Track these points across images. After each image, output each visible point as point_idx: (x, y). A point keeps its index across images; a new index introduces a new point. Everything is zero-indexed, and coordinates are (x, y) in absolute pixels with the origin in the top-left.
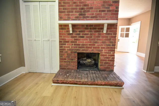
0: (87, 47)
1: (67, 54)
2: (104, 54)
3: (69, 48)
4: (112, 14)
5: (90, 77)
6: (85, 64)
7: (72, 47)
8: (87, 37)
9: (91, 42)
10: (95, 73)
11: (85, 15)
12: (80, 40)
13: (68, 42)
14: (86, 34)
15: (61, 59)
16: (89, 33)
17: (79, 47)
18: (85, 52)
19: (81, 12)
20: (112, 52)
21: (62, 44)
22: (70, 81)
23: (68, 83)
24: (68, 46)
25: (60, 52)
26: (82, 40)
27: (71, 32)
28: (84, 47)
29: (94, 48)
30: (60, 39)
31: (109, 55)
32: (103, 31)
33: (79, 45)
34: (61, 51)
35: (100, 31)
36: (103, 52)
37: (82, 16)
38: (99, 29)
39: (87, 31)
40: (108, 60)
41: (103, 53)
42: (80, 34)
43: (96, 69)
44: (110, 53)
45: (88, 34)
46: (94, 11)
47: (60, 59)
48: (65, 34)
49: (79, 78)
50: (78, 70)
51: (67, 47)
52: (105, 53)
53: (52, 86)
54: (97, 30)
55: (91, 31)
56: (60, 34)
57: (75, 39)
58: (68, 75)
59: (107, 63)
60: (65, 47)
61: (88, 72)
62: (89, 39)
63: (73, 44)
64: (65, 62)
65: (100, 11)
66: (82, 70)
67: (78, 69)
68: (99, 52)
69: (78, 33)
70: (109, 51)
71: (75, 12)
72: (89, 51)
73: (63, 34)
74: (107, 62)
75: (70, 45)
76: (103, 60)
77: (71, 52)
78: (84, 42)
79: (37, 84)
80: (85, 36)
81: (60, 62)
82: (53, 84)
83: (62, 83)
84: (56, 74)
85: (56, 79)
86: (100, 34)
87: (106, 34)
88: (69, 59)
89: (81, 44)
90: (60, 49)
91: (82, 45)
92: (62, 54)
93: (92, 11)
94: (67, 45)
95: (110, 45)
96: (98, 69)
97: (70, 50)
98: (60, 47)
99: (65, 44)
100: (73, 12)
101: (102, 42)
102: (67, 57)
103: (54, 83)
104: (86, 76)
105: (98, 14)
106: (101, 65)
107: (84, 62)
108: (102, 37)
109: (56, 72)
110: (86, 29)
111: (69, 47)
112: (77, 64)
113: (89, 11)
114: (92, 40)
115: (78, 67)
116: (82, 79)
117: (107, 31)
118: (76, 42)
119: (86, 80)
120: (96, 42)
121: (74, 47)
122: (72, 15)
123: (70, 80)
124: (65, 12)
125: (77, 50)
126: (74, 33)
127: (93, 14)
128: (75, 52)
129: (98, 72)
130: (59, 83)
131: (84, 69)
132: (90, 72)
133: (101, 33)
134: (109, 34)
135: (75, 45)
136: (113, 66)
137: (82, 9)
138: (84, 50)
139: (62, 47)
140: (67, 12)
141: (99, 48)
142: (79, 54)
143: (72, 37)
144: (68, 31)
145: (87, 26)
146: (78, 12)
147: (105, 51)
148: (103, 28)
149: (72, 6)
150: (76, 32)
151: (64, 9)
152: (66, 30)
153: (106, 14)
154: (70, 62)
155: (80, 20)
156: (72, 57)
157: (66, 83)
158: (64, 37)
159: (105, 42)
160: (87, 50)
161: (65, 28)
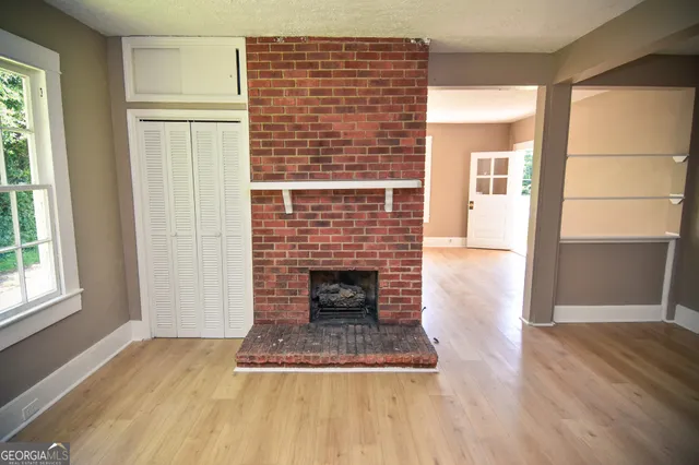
0: (337, 255)
1: (278, 276)
2: (390, 273)
3: (282, 259)
4: (407, 158)
5: (344, 345)
6: (333, 303)
7: (292, 255)
8: (335, 224)
9: (349, 239)
10: (363, 333)
11: (329, 160)
12: (316, 232)
13: (280, 239)
14: (333, 216)
15: (259, 292)
16: (344, 212)
17: (314, 255)
18: (331, 268)
19: (317, 152)
20: (412, 268)
21: (261, 247)
22: (287, 358)
23: (282, 365)
24: (282, 253)
25: (255, 270)
26: (322, 232)
27: (289, 211)
28: (328, 255)
29: (359, 255)
30: (254, 231)
31: (404, 277)
32: (383, 207)
33: (315, 247)
34: (259, 267)
35: (375, 207)
36: (388, 266)
37: (321, 164)
38: (370, 199)
39: (338, 208)
40: (404, 292)
41: (387, 271)
42: (315, 216)
43: (369, 319)
44: (409, 270)
45: (340, 216)
46: (356, 151)
47: (256, 292)
48: (269, 217)
49: (313, 349)
50: (313, 325)
51: (277, 255)
52: (392, 270)
53: (236, 374)
54: (366, 203)
55: (347, 208)
56: (254, 216)
57: (301, 232)
58: (281, 340)
59: (401, 300)
60: (269, 255)
61: (341, 329)
62: (345, 231)
63: (294, 246)
64: (271, 300)
65: (371, 151)
66: (326, 325)
67: (311, 320)
68: (376, 268)
69: (310, 212)
70: (404, 263)
71: (301, 152)
72: (346, 264)
73: (262, 217)
74: (401, 296)
75: (285, 247)
76: (389, 292)
77: (291, 270)
78: (328, 239)
79: (188, 370)
80: (331, 220)
81: (256, 300)
82: (238, 369)
83: (263, 365)
84: (246, 340)
85: (245, 354)
86: (375, 215)
87: (394, 214)
88: (284, 292)
89: (320, 244)
90: (255, 263)
91: (323, 247)
92: (261, 277)
93: (348, 151)
94: (278, 247)
95: (406, 247)
96: (375, 318)
97: (286, 262)
98: (255, 255)
99: (271, 247)
100: (293, 152)
101: (383, 239)
102: (278, 284)
103: (240, 364)
104: (336, 342)
105: (367, 159)
106: (383, 308)
107: (333, 300)
108: (383, 223)
109: (244, 334)
110: (334, 200)
111: (284, 255)
112: (308, 305)
113: (340, 151)
114: (353, 231)
115: (311, 316)
116: (321, 350)
117: (395, 207)
118: (305, 239)
119: (333, 353)
120: (365, 239)
121: (300, 255)
122: (289, 161)
123: (289, 355)
124: (268, 152)
125: (309, 262)
126: (297, 213)
127: (352, 159)
128: (302, 270)
129: (374, 329)
130: (255, 365)
131: (332, 321)
132: (347, 329)
133: (379, 211)
134: (401, 215)
135: (300, 247)
136: (418, 307)
137: (321, 144)
138: (330, 263)
139: (260, 255)
140: (277, 152)
141: (374, 255)
142: (313, 274)
143: (290, 225)
144: (278, 208)
145: (336, 192)
146: (308, 152)
147: (391, 263)
148: (383, 199)
149: (292, 135)
150: (305, 208)
151: (265, 144)
152: (274, 204)
153: (389, 159)
154: (285, 300)
155: (313, 177)
156: (295, 284)
157: (276, 364)
158: (267, 224)
159: (390, 239)
160: (340, 263)
161: (270, 200)
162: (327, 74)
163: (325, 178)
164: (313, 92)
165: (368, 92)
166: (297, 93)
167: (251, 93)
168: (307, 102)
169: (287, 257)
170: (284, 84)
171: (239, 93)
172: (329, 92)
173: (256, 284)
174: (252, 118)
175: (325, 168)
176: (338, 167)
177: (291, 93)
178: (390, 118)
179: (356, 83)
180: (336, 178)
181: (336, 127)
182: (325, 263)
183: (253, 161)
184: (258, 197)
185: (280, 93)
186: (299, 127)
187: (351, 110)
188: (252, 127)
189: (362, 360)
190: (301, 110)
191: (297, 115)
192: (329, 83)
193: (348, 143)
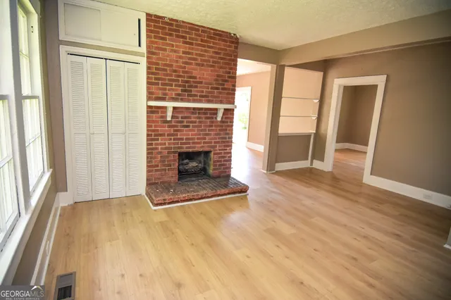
0: (194, 143)
1: (161, 157)
2: (218, 152)
3: (164, 146)
4: (228, 94)
5: (206, 188)
6: (187, 170)
7: (169, 144)
8: (193, 126)
9: (200, 135)
10: (209, 182)
11: (191, 91)
12: (183, 131)
13: (163, 135)
14: (192, 122)
15: (150, 167)
16: (198, 120)
17: (181, 144)
18: (191, 150)
19: (184, 86)
20: (228, 148)
21: (152, 140)
22: (184, 197)
24: (164, 143)
25: (148, 153)
26: (186, 131)
27: (169, 119)
28: (189, 143)
29: (204, 143)
30: (148, 130)
31: (224, 153)
32: (216, 118)
33: (182, 139)
34: (150, 151)
35: (213, 118)
36: (217, 148)
37: (186, 94)
38: (211, 114)
39: (195, 118)
40: (224, 161)
41: (217, 150)
42: (182, 122)
43: (205, 176)
44: (226, 150)
45: (195, 122)
46: (204, 88)
47: (148, 166)
48: (157, 122)
49: (192, 192)
50: (180, 182)
51: (161, 144)
52: (220, 150)
53: (155, 211)
54: (208, 115)
55: (199, 118)
56: (148, 121)
57: (174, 131)
58: (172, 190)
59: (223, 165)
60: (157, 144)
61: (197, 182)
62: (198, 130)
63: (171, 139)
64: (157, 171)
65: (212, 88)
67: (179, 180)
68: (211, 150)
69: (180, 119)
70: (224, 146)
71: (176, 86)
72: (198, 148)
73: (153, 121)
74: (223, 163)
75: (165, 140)
76: (218, 161)
77: (169, 153)
78: (189, 135)
79: (124, 214)
80: (191, 125)
81: (148, 171)
82: (155, 208)
83: (169, 203)
84: (152, 192)
85: (160, 198)
86: (212, 122)
87: (222, 122)
88: (164, 165)
89: (185, 137)
90: (148, 149)
91: (186, 139)
92: (151, 158)
93: (201, 87)
94: (161, 140)
95: (225, 138)
96: (209, 176)
97: (166, 148)
98: (148, 145)
99: (158, 140)
100: (171, 85)
101: (216, 134)
102: (160, 161)
103: (156, 205)
105: (209, 92)
106: (214, 170)
107: (186, 168)
108: (216, 126)
110: (193, 113)
111: (165, 144)
113: (196, 87)
114: (202, 130)
115: (179, 177)
116: (197, 191)
117: (222, 118)
118: (177, 135)
119: (205, 192)
120: (207, 134)
121: (174, 144)
122: (169, 90)
123: (184, 195)
124: (158, 84)
125: (179, 148)
126: (174, 120)
127: (203, 92)
128: (175, 152)
133: (214, 120)
134: (224, 122)
135: (174, 139)
136: (229, 168)
137: (187, 82)
138: (189, 148)
139: (151, 144)
140: (162, 84)
141: (211, 143)
142: (180, 154)
143: (169, 127)
144: (162, 117)
145: (194, 109)
146: (180, 86)
147: (219, 146)
148: (216, 114)
149: (171, 75)
150: (177, 118)
151: (156, 79)
152: (160, 114)
153: (220, 93)
154: (165, 170)
155: (182, 100)
156: (170, 161)
157: (178, 202)
158: (155, 126)
159: (219, 134)
160: (194, 148)
161: (158, 112)
162: (191, 44)
163: (189, 101)
164: (184, 53)
165: (212, 57)
166: (175, 51)
167: (148, 47)
168: (180, 57)
169: (167, 145)
170: (168, 45)
171: (140, 46)
172: (192, 54)
173: (148, 162)
174: (149, 62)
175: (189, 95)
176: (196, 96)
177: (172, 51)
178: (221, 72)
179: (206, 51)
180: (194, 101)
181: (195, 73)
182: (187, 148)
183: (148, 88)
184: (151, 110)
185: (165, 50)
186: (175, 71)
187: (203, 65)
188: (148, 68)
189: (218, 193)
190: (177, 61)
191: (174, 64)
192: (193, 49)
193: (201, 83)
